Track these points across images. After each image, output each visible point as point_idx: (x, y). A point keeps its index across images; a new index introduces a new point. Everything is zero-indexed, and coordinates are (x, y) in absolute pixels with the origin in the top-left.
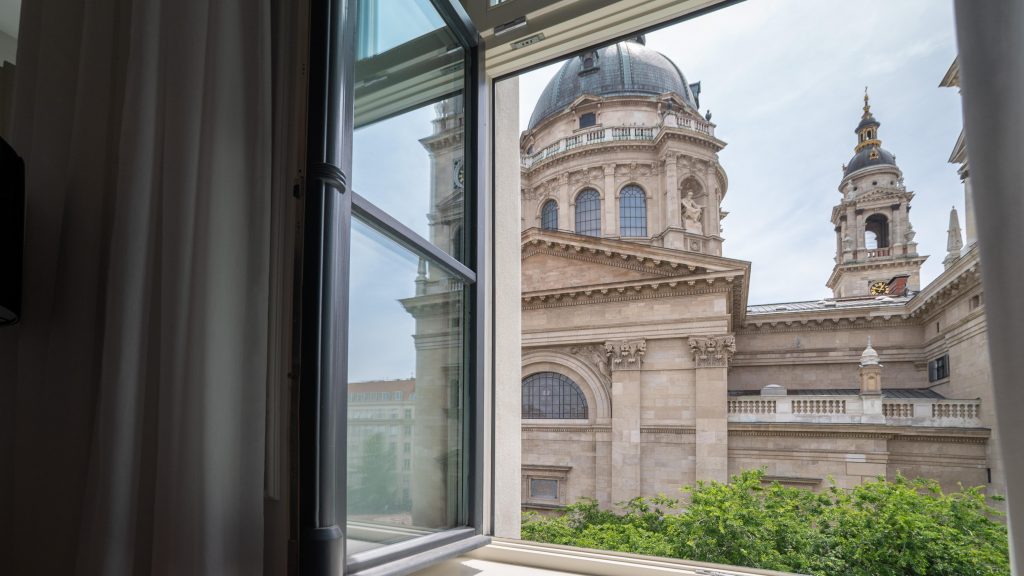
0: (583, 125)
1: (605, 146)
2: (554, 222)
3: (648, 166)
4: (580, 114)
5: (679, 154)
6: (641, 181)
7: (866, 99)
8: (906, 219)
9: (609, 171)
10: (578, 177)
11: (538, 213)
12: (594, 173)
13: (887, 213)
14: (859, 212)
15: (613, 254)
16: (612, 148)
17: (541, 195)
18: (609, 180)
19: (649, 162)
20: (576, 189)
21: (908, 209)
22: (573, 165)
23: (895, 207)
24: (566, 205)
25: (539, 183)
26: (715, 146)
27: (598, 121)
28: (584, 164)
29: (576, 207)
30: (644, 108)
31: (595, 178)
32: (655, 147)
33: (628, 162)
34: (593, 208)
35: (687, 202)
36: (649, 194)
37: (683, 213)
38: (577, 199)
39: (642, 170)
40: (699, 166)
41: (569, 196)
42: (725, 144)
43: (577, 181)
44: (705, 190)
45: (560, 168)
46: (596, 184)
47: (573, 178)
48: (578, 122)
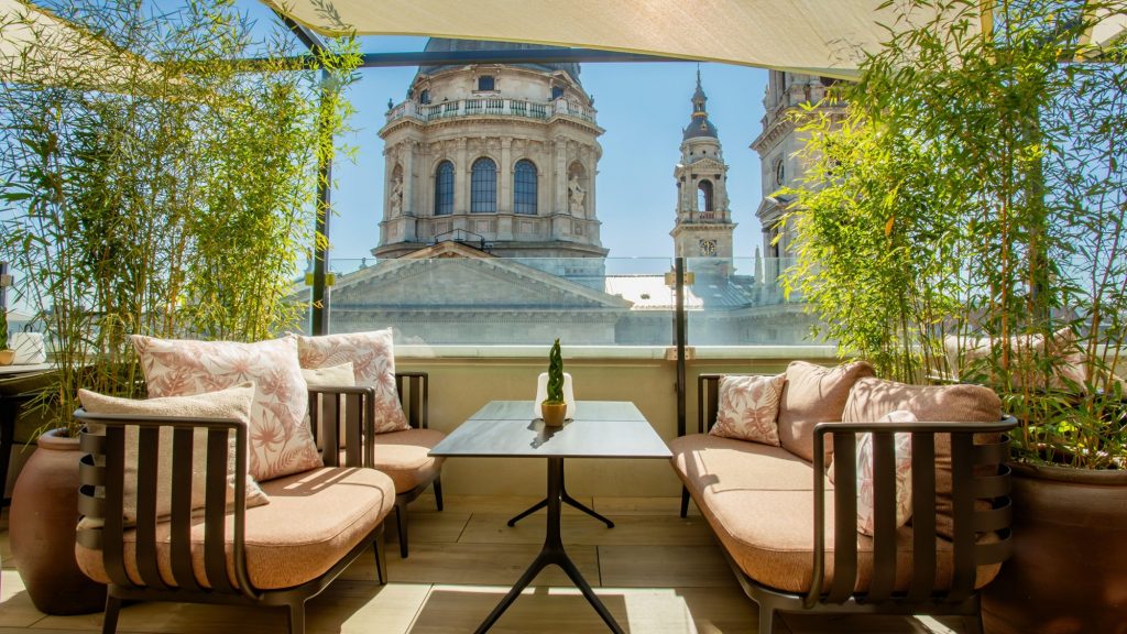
0: (482, 88)
1: (504, 118)
2: (450, 186)
3: (541, 143)
4: (480, 75)
5: (567, 140)
6: (534, 158)
7: (699, 74)
8: (724, 188)
9: (506, 143)
10: (476, 143)
11: (433, 172)
12: (492, 143)
13: (712, 180)
14: (694, 176)
15: (523, 277)
16: (510, 121)
17: (437, 152)
18: (506, 154)
19: (542, 139)
20: (473, 156)
21: (725, 178)
22: (473, 131)
23: (718, 177)
24: (464, 171)
25: (435, 140)
26: (596, 132)
27: (497, 87)
28: (483, 132)
29: (473, 174)
30: (538, 81)
31: (493, 147)
32: (548, 126)
33: (523, 137)
34: (489, 178)
35: (574, 185)
36: (540, 170)
37: (570, 195)
38: (473, 166)
39: (535, 146)
40: (583, 150)
41: (467, 162)
42: (604, 131)
43: (475, 148)
44: (587, 174)
45: (458, 130)
46: (492, 154)
47: (471, 143)
48: (477, 82)
